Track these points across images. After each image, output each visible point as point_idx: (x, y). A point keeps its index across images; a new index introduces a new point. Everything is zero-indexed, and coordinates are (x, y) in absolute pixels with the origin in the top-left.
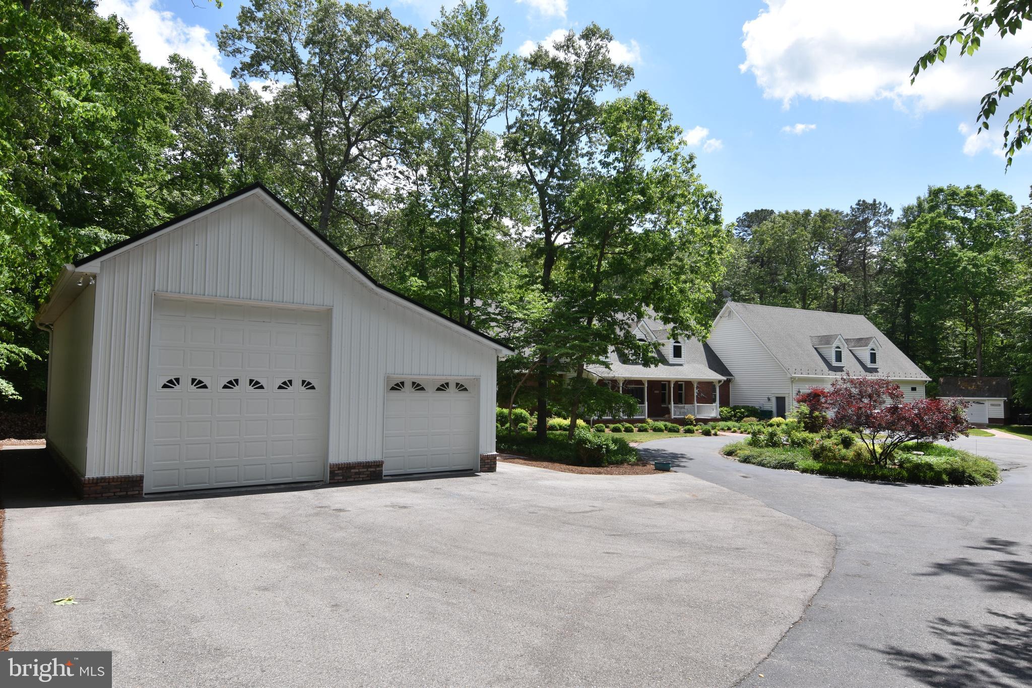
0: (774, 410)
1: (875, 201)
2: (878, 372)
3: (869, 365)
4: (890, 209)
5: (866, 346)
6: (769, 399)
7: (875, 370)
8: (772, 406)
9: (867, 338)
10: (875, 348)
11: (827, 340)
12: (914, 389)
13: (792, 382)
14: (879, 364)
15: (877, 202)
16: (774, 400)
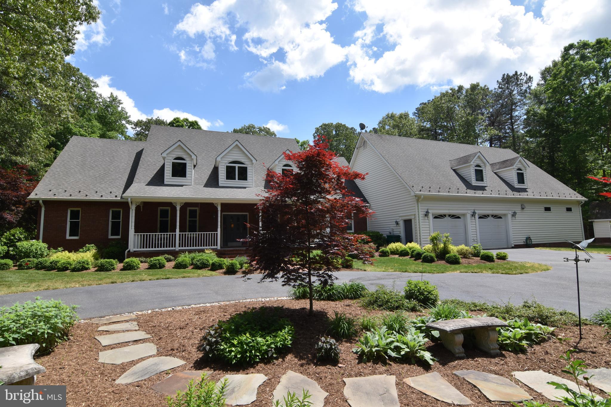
0: (402, 235)
1: (516, 72)
2: (527, 192)
3: (517, 185)
4: (530, 77)
5: (512, 165)
6: (397, 223)
7: (524, 190)
8: (401, 231)
9: (513, 159)
10: (522, 168)
11: (465, 160)
12: (569, 210)
13: (418, 201)
14: (528, 184)
15: (519, 73)
16: (402, 224)
